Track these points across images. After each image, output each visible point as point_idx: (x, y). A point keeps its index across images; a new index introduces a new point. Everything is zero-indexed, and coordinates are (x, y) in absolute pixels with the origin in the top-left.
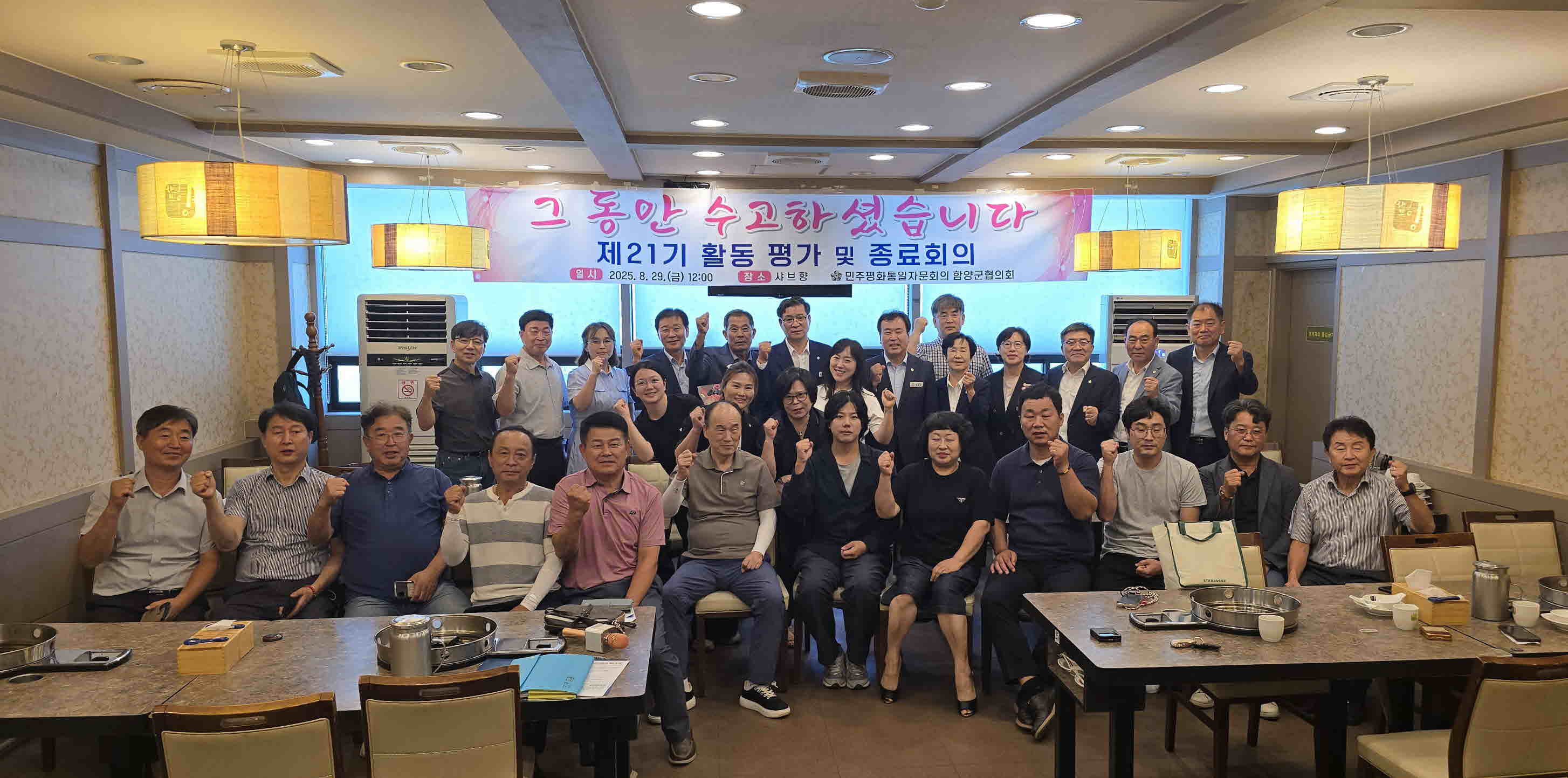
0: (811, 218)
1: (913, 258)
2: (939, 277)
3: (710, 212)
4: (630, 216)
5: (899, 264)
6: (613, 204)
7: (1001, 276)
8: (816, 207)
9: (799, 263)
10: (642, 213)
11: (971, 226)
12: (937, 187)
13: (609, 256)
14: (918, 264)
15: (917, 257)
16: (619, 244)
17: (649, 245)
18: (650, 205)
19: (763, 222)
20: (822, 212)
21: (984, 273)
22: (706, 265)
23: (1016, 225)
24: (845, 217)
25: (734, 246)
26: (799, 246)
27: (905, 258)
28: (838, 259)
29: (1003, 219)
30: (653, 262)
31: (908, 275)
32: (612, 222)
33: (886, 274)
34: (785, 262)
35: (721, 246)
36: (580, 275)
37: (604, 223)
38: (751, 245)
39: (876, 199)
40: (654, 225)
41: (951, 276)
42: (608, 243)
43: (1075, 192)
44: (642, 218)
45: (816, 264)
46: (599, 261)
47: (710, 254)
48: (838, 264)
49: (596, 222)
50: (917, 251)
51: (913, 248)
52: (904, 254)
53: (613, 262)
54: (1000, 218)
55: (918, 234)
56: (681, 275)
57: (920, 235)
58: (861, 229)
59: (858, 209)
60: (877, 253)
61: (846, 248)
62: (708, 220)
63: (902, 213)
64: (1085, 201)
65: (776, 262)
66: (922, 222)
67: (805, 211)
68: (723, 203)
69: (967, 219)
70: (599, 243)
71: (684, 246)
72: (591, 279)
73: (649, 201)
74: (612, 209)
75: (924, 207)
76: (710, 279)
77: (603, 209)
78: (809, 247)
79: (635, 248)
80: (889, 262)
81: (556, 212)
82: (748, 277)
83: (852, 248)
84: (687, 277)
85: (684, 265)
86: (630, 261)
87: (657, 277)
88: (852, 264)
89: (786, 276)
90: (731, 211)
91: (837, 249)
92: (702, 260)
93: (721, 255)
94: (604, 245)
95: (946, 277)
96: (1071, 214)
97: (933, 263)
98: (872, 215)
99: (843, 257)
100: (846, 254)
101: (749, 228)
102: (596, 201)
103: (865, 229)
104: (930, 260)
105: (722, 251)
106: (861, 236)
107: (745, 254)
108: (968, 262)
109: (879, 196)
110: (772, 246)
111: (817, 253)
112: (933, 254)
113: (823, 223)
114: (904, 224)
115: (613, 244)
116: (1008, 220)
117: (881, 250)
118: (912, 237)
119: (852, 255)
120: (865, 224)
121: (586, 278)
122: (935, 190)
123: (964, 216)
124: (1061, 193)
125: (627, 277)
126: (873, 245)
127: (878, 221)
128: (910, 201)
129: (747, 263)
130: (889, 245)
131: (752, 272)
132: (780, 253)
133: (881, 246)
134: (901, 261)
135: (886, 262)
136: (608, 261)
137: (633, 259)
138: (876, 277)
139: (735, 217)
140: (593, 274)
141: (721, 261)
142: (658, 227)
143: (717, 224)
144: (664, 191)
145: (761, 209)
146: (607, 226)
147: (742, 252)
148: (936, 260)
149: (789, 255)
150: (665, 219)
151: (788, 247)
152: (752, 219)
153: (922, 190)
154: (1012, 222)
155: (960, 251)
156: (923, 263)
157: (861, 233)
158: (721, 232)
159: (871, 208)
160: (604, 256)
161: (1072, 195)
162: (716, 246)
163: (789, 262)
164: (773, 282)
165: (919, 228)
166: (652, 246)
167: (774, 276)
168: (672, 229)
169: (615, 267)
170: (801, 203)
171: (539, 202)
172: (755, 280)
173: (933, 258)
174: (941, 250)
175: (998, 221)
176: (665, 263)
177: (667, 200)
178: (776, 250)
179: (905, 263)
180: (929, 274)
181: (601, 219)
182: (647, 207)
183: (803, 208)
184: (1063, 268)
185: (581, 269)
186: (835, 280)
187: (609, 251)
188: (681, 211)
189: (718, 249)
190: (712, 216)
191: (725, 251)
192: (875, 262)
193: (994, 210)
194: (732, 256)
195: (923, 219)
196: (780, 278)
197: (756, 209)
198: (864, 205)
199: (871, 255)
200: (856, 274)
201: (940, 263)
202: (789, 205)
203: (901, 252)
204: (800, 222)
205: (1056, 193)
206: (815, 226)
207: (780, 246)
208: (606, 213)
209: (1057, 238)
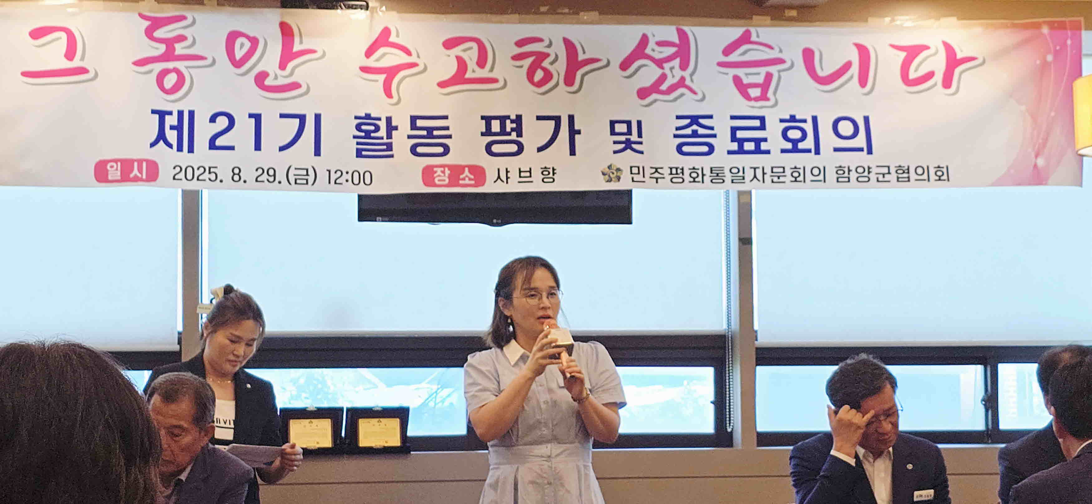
0: (559, 69)
1: (758, 141)
2: (809, 177)
3: (369, 53)
4: (214, 62)
5: (730, 152)
6: (181, 38)
7: (925, 176)
8: (569, 44)
9: (540, 149)
10: (239, 54)
11: (863, 81)
12: (794, 13)
13: (172, 136)
14: (768, 152)
15: (765, 140)
16: (192, 114)
17: (251, 116)
18: (254, 42)
19: (468, 75)
20: (581, 57)
21: (893, 170)
22: (359, 154)
23: (947, 83)
24: (624, 66)
25: (414, 119)
26: (539, 118)
27: (741, 142)
28: (615, 143)
29: (921, 72)
30: (258, 147)
31: (749, 174)
32: (176, 71)
33: (707, 172)
34: (514, 148)
35: (389, 120)
36: (114, 172)
37: (164, 73)
38: (446, 117)
39: (683, 35)
40: (260, 79)
41: (831, 175)
42: (170, 113)
43: (1052, 25)
44: (237, 64)
45: (573, 152)
46: (152, 145)
47: (368, 134)
48: (615, 152)
49: (150, 72)
50: (763, 127)
51: (757, 123)
52: (740, 134)
53: (180, 149)
54: (916, 70)
55: (764, 97)
56: (311, 172)
57: (768, 99)
58: (655, 88)
59: (648, 51)
60: (688, 131)
61: (629, 123)
62: (365, 69)
63: (734, 57)
64: (1069, 42)
65: (495, 148)
66: (769, 77)
67: (548, 55)
68: (393, 39)
69: (855, 70)
70: (154, 112)
71: (318, 118)
72: (136, 179)
73: (251, 34)
74: (179, 49)
75: (771, 47)
76: (368, 181)
77: (162, 48)
78: (557, 119)
79: (223, 122)
80: (711, 149)
81: (70, 54)
82: (442, 177)
83: (639, 123)
84: (323, 175)
85: (317, 152)
86: (212, 146)
87: (265, 177)
88: (642, 153)
89: (514, 175)
90: (408, 53)
91: (613, 123)
92: (353, 146)
93: (389, 136)
94: (162, 115)
95: (821, 177)
96: (1045, 65)
97: (795, 150)
98: (676, 62)
99: (623, 138)
100: (629, 132)
101: (442, 85)
102: (149, 33)
103: (664, 87)
104: (789, 146)
105: (391, 128)
106: (655, 101)
107: (436, 133)
108: (861, 150)
109: (686, 29)
110: (488, 120)
111: (573, 132)
112: (794, 134)
113: (583, 76)
114: (737, 81)
115: (181, 114)
116: (930, 75)
117: (695, 127)
118: (753, 103)
119: (640, 135)
120: (663, 78)
121: (126, 178)
122: (791, 19)
123: (848, 66)
124: (1025, 27)
125: (206, 176)
126: (678, 117)
127: (686, 74)
128: (745, 39)
129: (440, 150)
130: (711, 117)
131: (450, 167)
132: (503, 132)
133: (695, 120)
134: (735, 146)
135: (705, 149)
136: (170, 146)
137: (219, 142)
138: (686, 176)
139: (413, 65)
140: (140, 171)
141: (389, 147)
142: (268, 82)
143: (382, 77)
144: (282, 15)
145: (465, 50)
146: (170, 80)
147: (430, 130)
148: (801, 146)
149: (520, 135)
150: (282, 66)
151: (518, 120)
152: (451, 69)
153: (767, 20)
154: (939, 77)
155: (846, 128)
156: (775, 151)
157: (654, 96)
158: (389, 95)
159: (673, 50)
160: (161, 136)
161: (1045, 30)
162: (379, 119)
163: (521, 149)
164: (491, 187)
165: (765, 86)
166: (257, 118)
167: (491, 175)
168: (295, 86)
169: (184, 158)
170: (540, 40)
171: (37, 34)
172: (454, 181)
173: (795, 142)
174: (809, 127)
175: (912, 75)
176: (282, 149)
177: (286, 31)
178: (496, 127)
179: (741, 151)
180: (788, 172)
181: (158, 67)
182: (248, 45)
183: (546, 50)
184: (1041, 162)
185: (116, 161)
186: (610, 180)
187: (172, 128)
188: (313, 51)
189: (383, 124)
190: (371, 62)
191: (396, 128)
192: (685, 149)
193: (903, 55)
194: (410, 137)
195: (773, 69)
196: (504, 178)
197: (457, 51)
198: (660, 44)
199: (676, 136)
200: (648, 171)
201: (809, 151)
202: (520, 43)
203: (734, 130)
204: (539, 75)
205: (1014, 26)
206: (569, 80)
207: (503, 119)
208: (169, 56)
209: (1023, 108)
